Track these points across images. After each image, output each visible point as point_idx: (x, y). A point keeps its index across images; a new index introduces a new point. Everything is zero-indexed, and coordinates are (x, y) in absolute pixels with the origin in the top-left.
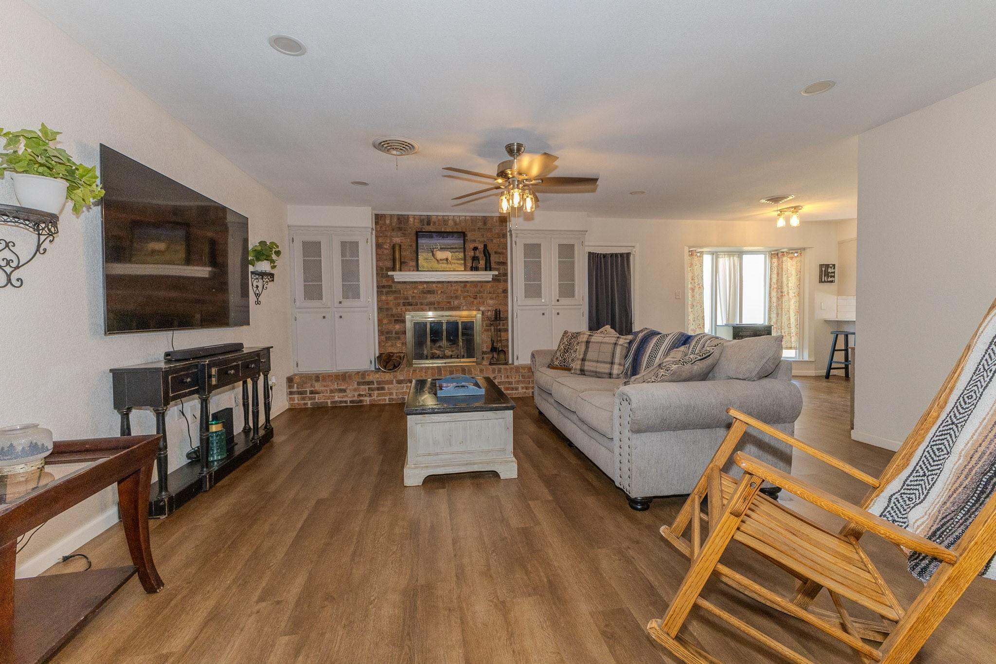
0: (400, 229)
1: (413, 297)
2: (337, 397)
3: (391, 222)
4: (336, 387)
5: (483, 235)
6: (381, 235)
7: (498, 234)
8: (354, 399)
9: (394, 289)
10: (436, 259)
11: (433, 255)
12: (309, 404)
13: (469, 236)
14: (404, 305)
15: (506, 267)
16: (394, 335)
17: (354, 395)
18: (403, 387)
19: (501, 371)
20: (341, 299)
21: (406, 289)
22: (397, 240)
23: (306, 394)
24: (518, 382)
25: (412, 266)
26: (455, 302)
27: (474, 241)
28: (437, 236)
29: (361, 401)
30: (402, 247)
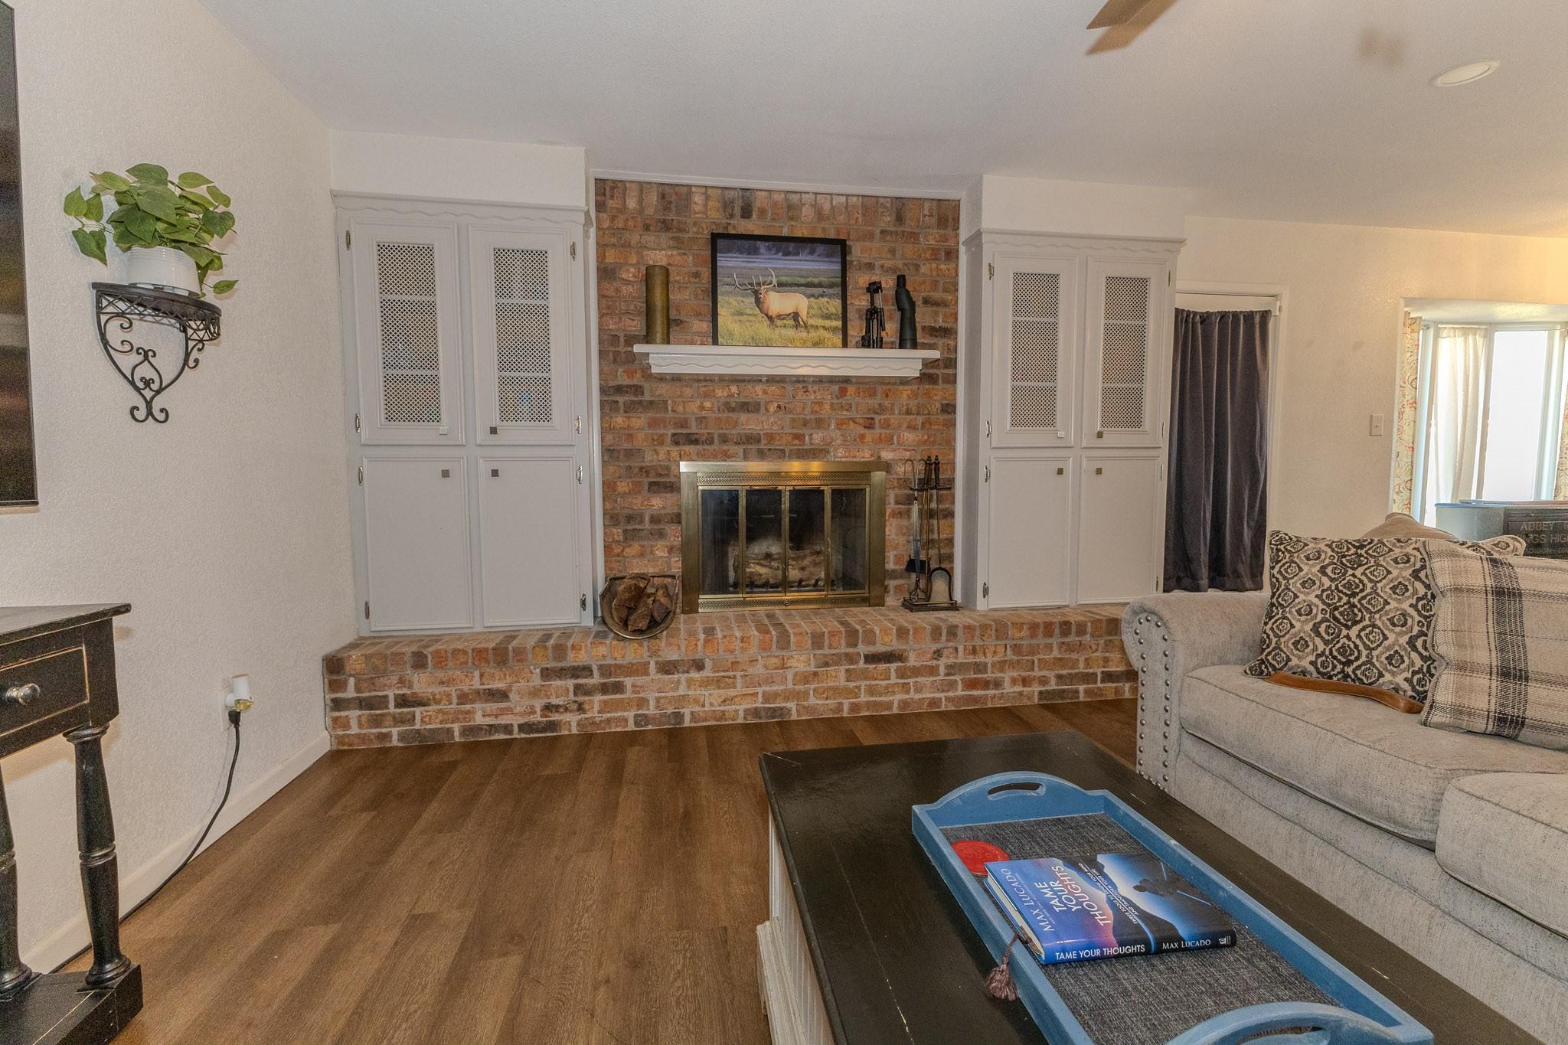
0: (666, 226)
1: (701, 420)
2: (480, 713)
3: (640, 202)
4: (476, 684)
5: (893, 251)
6: (614, 240)
7: (933, 250)
8: (533, 718)
9: (647, 397)
10: (767, 315)
11: (758, 302)
12: (395, 737)
13: (858, 252)
14: (677, 443)
15: (952, 343)
16: (647, 525)
17: (532, 707)
18: (679, 682)
19: (955, 635)
20: (496, 421)
21: (681, 396)
22: (658, 257)
23: (387, 707)
24: (1002, 665)
25: (699, 334)
26: (815, 436)
27: (870, 266)
28: (769, 249)
29: (552, 726)
30: (671, 279)
